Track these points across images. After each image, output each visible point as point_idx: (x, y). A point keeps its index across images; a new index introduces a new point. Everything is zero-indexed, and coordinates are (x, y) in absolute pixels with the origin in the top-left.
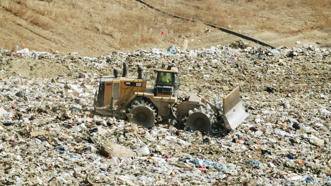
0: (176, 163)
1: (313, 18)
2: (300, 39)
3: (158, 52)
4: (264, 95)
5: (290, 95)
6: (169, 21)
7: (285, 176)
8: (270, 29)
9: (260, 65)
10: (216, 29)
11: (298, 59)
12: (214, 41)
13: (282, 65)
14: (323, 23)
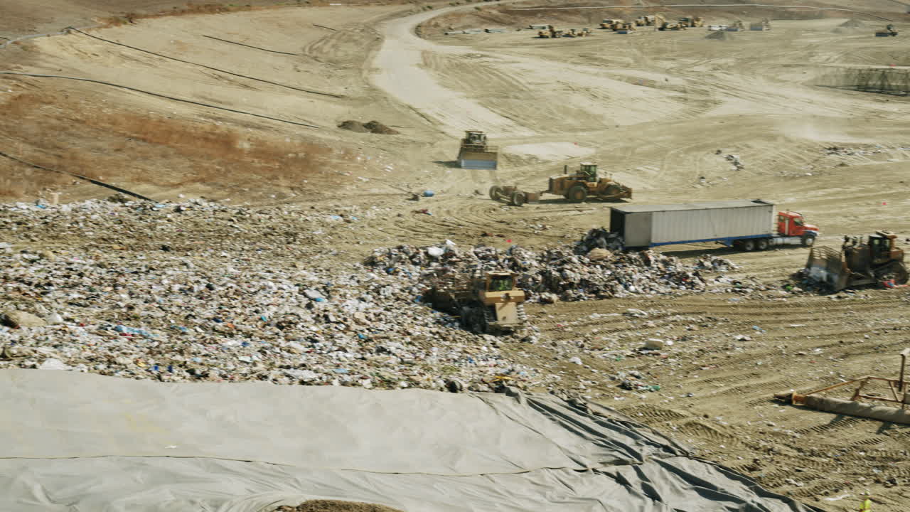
0: (97, 332)
1: (191, 170)
2: (183, 192)
3: (25, 207)
4: (160, 254)
5: (189, 253)
6: (29, 171)
7: (218, 341)
8: (148, 181)
9: (147, 222)
10: (85, 181)
11: (186, 215)
12: (86, 195)
13: (171, 221)
14: (204, 176)
